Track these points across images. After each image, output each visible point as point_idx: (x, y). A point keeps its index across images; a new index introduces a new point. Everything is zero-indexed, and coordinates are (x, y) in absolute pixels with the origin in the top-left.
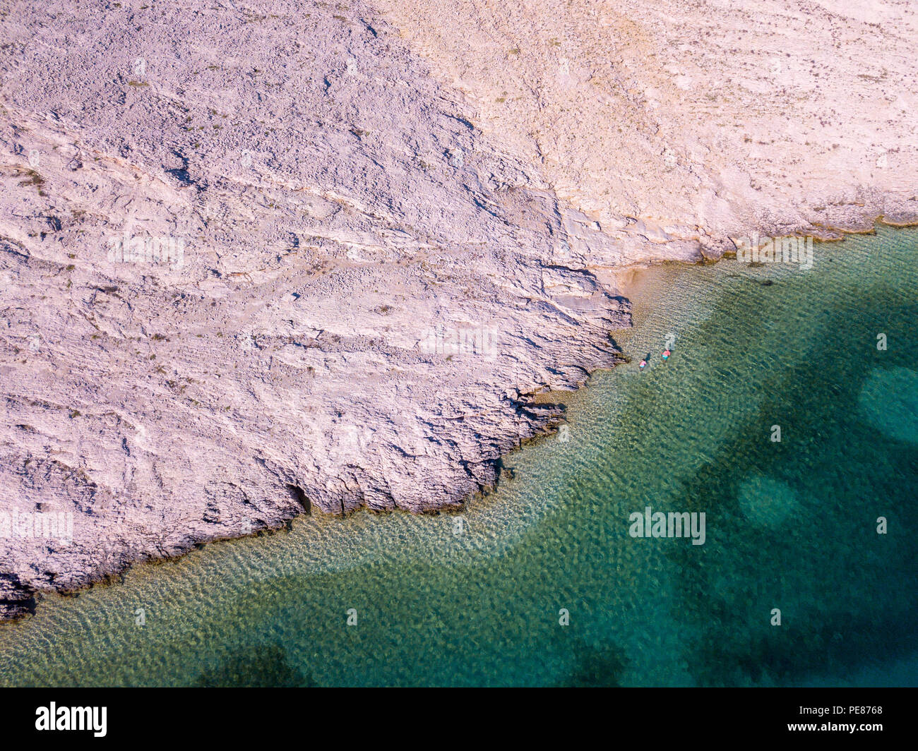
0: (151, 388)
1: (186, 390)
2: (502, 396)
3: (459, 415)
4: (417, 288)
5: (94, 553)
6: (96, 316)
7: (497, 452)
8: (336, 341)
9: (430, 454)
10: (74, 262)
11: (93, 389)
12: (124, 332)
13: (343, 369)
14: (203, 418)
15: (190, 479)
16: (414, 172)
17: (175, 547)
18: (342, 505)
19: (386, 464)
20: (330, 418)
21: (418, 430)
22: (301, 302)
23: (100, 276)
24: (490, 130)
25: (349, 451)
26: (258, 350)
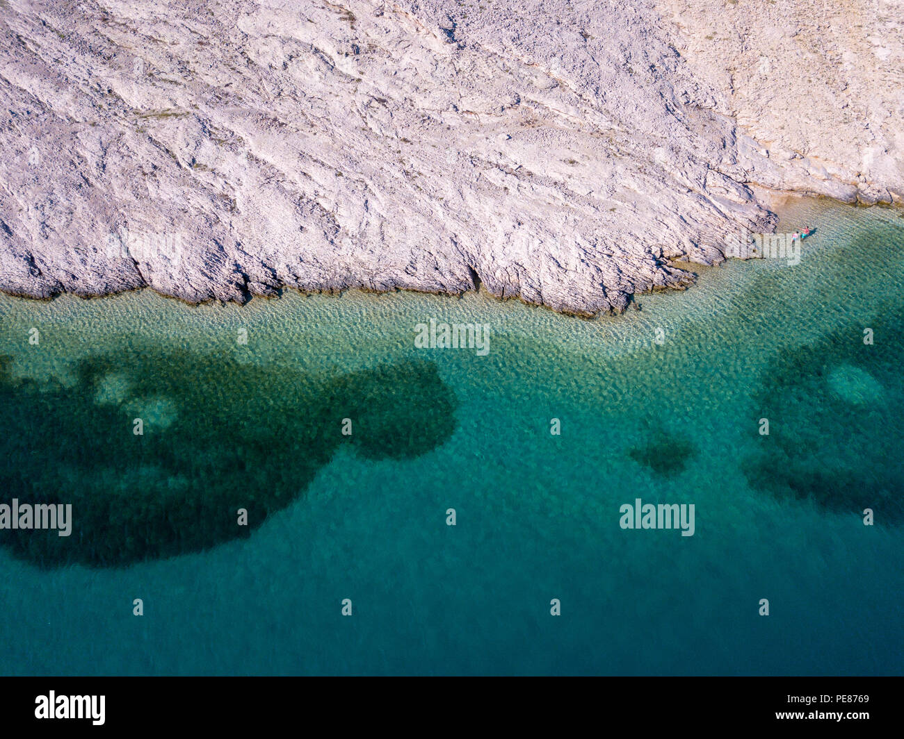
0: (392, 172)
1: (416, 179)
2: (647, 249)
3: (608, 252)
4: (602, 155)
5: (328, 270)
6: (368, 117)
7: (632, 289)
8: (529, 175)
9: (579, 270)
10: (364, 78)
11: (354, 162)
12: (383, 132)
13: (530, 195)
14: (422, 200)
15: (403, 240)
16: (622, 74)
17: (381, 283)
18: (503, 291)
19: (544, 269)
20: (512, 224)
21: (575, 251)
22: (511, 142)
23: (377, 90)
24: (694, 59)
25: (519, 252)
26: (472, 166)
